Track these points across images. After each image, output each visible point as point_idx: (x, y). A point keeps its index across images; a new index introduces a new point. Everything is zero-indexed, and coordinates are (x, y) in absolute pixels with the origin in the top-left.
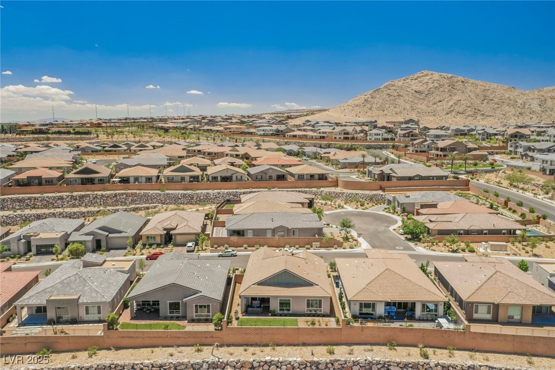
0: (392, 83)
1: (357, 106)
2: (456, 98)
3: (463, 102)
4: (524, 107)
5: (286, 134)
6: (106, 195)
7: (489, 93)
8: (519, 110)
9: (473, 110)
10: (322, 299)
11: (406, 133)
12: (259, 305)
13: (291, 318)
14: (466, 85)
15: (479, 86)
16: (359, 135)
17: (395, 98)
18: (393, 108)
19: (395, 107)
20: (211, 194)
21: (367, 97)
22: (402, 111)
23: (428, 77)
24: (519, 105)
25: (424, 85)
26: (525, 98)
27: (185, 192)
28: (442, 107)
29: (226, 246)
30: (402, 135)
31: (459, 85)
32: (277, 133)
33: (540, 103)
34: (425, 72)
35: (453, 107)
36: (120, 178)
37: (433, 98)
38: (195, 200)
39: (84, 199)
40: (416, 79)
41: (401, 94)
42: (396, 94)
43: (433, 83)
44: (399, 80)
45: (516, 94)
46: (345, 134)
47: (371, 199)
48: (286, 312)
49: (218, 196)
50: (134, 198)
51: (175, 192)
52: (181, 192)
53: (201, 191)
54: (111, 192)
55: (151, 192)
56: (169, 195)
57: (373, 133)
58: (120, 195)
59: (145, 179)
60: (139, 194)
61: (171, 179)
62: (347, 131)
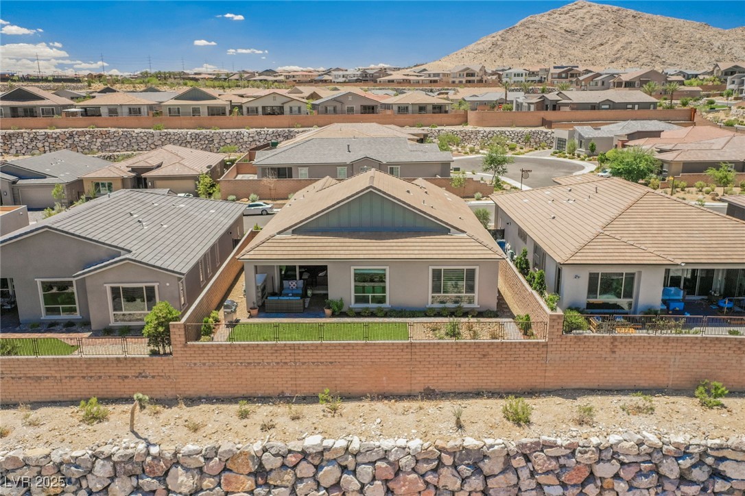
0: (532, 19)
1: (481, 52)
2: (624, 40)
3: (635, 45)
4: (723, 52)
5: (378, 80)
6: (54, 135)
7: (672, 32)
8: (716, 56)
9: (650, 56)
10: (477, 268)
11: (563, 72)
12: (300, 292)
13: (386, 320)
14: (639, 21)
15: (658, 23)
16: (489, 78)
17: (536, 40)
18: (533, 54)
19: (536, 53)
20: (245, 134)
21: (495, 39)
22: (547, 57)
23: (585, 11)
24: (716, 49)
25: (578, 22)
26: (724, 38)
27: (197, 131)
28: (604, 53)
29: (253, 196)
30: (556, 76)
31: (629, 22)
32: (364, 79)
34: (581, 3)
35: (620, 53)
36: (82, 108)
37: (590, 40)
38: (217, 145)
39: (13, 141)
40: (566, 13)
41: (546, 34)
42: (537, 34)
43: (592, 18)
44: (542, 14)
45: (712, 33)
46: (468, 75)
47: (527, 140)
48: (372, 306)
49: (257, 138)
50: (106, 141)
51: (180, 131)
52: (190, 131)
53: (227, 130)
54: (64, 130)
55: (137, 131)
56: (169, 137)
57: (511, 73)
58: (79, 134)
59: (128, 111)
60: (115, 134)
61: (175, 112)
62: (472, 70)
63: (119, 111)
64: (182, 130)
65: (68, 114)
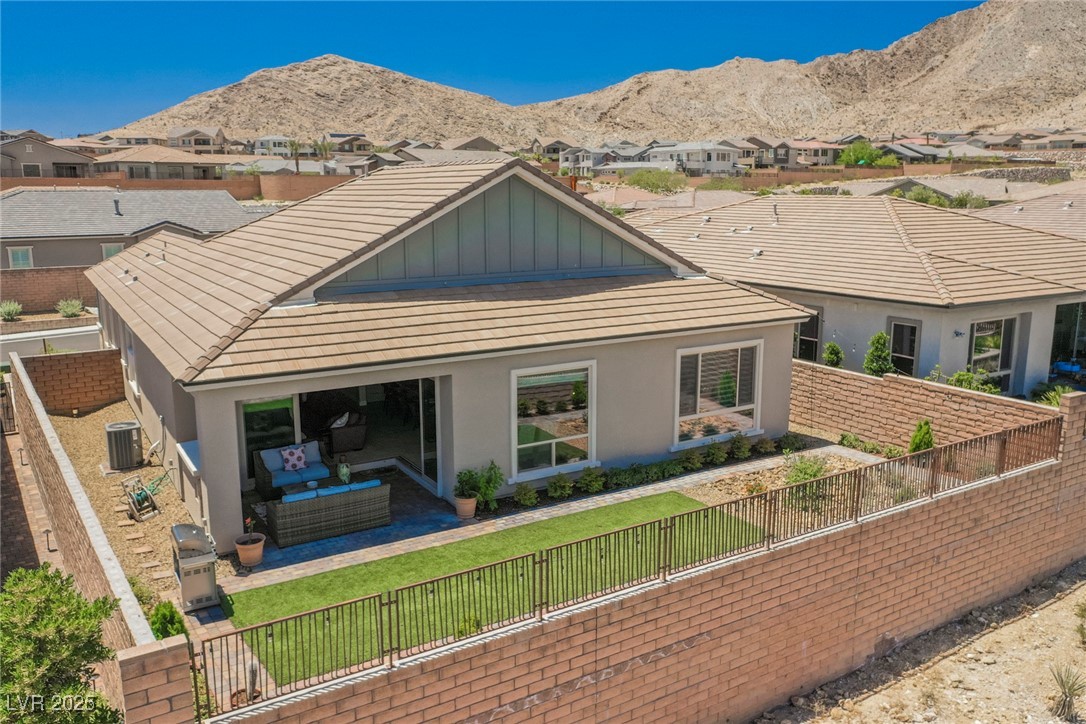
0: (265, 74)
1: (193, 118)
2: (397, 111)
3: (412, 120)
4: (515, 133)
7: (454, 105)
11: (345, 142)
14: (412, 88)
15: (435, 92)
17: (277, 105)
18: (276, 124)
19: (280, 124)
21: (213, 99)
22: (297, 130)
23: (339, 68)
25: (332, 83)
26: (513, 117)
28: (373, 128)
30: (337, 148)
31: (399, 88)
33: (537, 127)
34: (332, 58)
37: (352, 110)
40: (314, 70)
41: (290, 97)
42: (277, 96)
43: (350, 79)
44: (280, 68)
45: (499, 109)
46: (197, 142)
48: (558, 468)
57: (268, 141)
62: (204, 135)
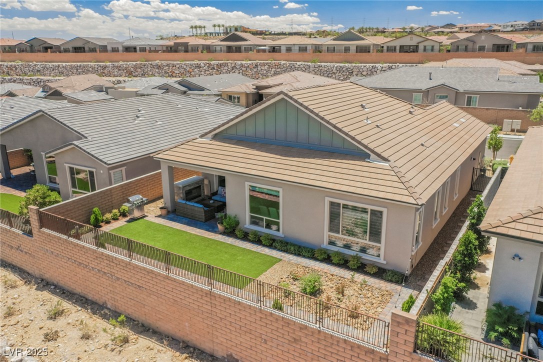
13: (265, 252)
48: (265, 231)
50: (277, 70)
51: (329, 64)
52: (336, 65)
53: (364, 65)
54: (252, 62)
55: (298, 63)
56: (320, 68)
58: (261, 65)
59: (298, 48)
60: (284, 66)
61: (331, 50)
63: (293, 48)
64: (331, 64)
65: (258, 51)
